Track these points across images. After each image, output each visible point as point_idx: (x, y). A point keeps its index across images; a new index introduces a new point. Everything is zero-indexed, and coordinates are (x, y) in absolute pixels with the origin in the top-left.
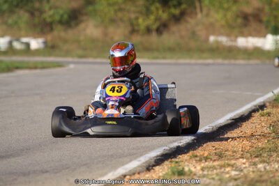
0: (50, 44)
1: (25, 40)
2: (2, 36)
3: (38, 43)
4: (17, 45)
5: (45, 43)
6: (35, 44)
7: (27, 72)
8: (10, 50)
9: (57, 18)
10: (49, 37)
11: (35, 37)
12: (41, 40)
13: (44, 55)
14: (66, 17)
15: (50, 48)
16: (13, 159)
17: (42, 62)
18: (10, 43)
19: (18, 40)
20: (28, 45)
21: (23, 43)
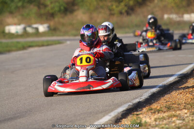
0: (52, 28)
1: (35, 26)
2: (19, 24)
3: (44, 27)
4: (29, 30)
5: (49, 27)
6: (42, 28)
7: (36, 49)
8: (25, 34)
9: (57, 9)
10: (52, 23)
11: (42, 24)
12: (46, 25)
13: (49, 36)
14: (62, 8)
15: (53, 30)
16: (19, 120)
17: (47, 41)
18: (25, 29)
19: (30, 26)
20: (37, 29)
21: (33, 28)
